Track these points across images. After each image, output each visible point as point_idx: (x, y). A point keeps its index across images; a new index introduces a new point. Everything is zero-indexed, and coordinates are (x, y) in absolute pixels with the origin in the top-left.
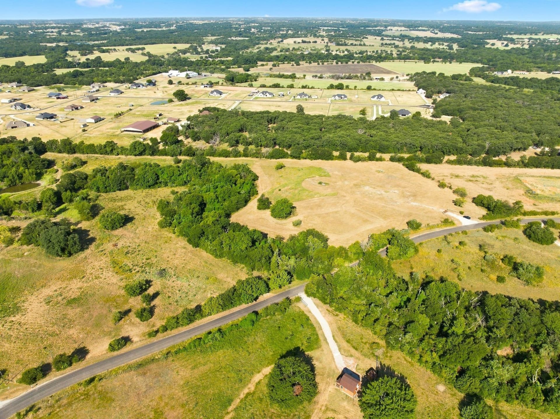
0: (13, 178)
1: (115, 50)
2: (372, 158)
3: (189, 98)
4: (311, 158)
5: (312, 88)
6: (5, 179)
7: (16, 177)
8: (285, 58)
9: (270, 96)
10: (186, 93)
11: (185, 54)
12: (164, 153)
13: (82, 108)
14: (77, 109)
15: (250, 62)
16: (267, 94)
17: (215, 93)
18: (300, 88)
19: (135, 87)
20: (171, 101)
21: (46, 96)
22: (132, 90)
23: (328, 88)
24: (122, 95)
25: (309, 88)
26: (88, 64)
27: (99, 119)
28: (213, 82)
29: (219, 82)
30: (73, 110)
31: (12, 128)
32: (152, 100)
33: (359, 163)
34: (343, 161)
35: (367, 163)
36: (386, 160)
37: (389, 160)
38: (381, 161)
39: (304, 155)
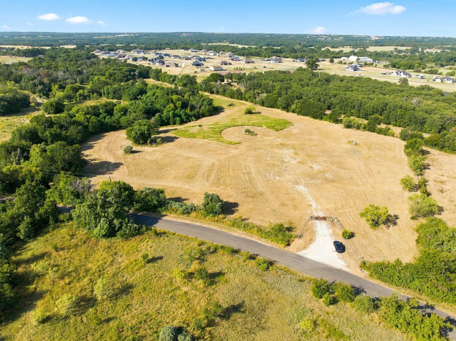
1: (343, 47)
9: (405, 76)
11: (399, 53)
13: (230, 64)
16: (402, 73)
17: (350, 68)
19: (299, 61)
21: (229, 59)
22: (295, 62)
24: (279, 63)
28: (368, 63)
29: (373, 64)
31: (167, 66)
32: (289, 67)
33: (349, 130)
34: (334, 124)
35: (360, 132)
36: (396, 135)
37: (399, 136)
38: (386, 135)
39: (293, 107)
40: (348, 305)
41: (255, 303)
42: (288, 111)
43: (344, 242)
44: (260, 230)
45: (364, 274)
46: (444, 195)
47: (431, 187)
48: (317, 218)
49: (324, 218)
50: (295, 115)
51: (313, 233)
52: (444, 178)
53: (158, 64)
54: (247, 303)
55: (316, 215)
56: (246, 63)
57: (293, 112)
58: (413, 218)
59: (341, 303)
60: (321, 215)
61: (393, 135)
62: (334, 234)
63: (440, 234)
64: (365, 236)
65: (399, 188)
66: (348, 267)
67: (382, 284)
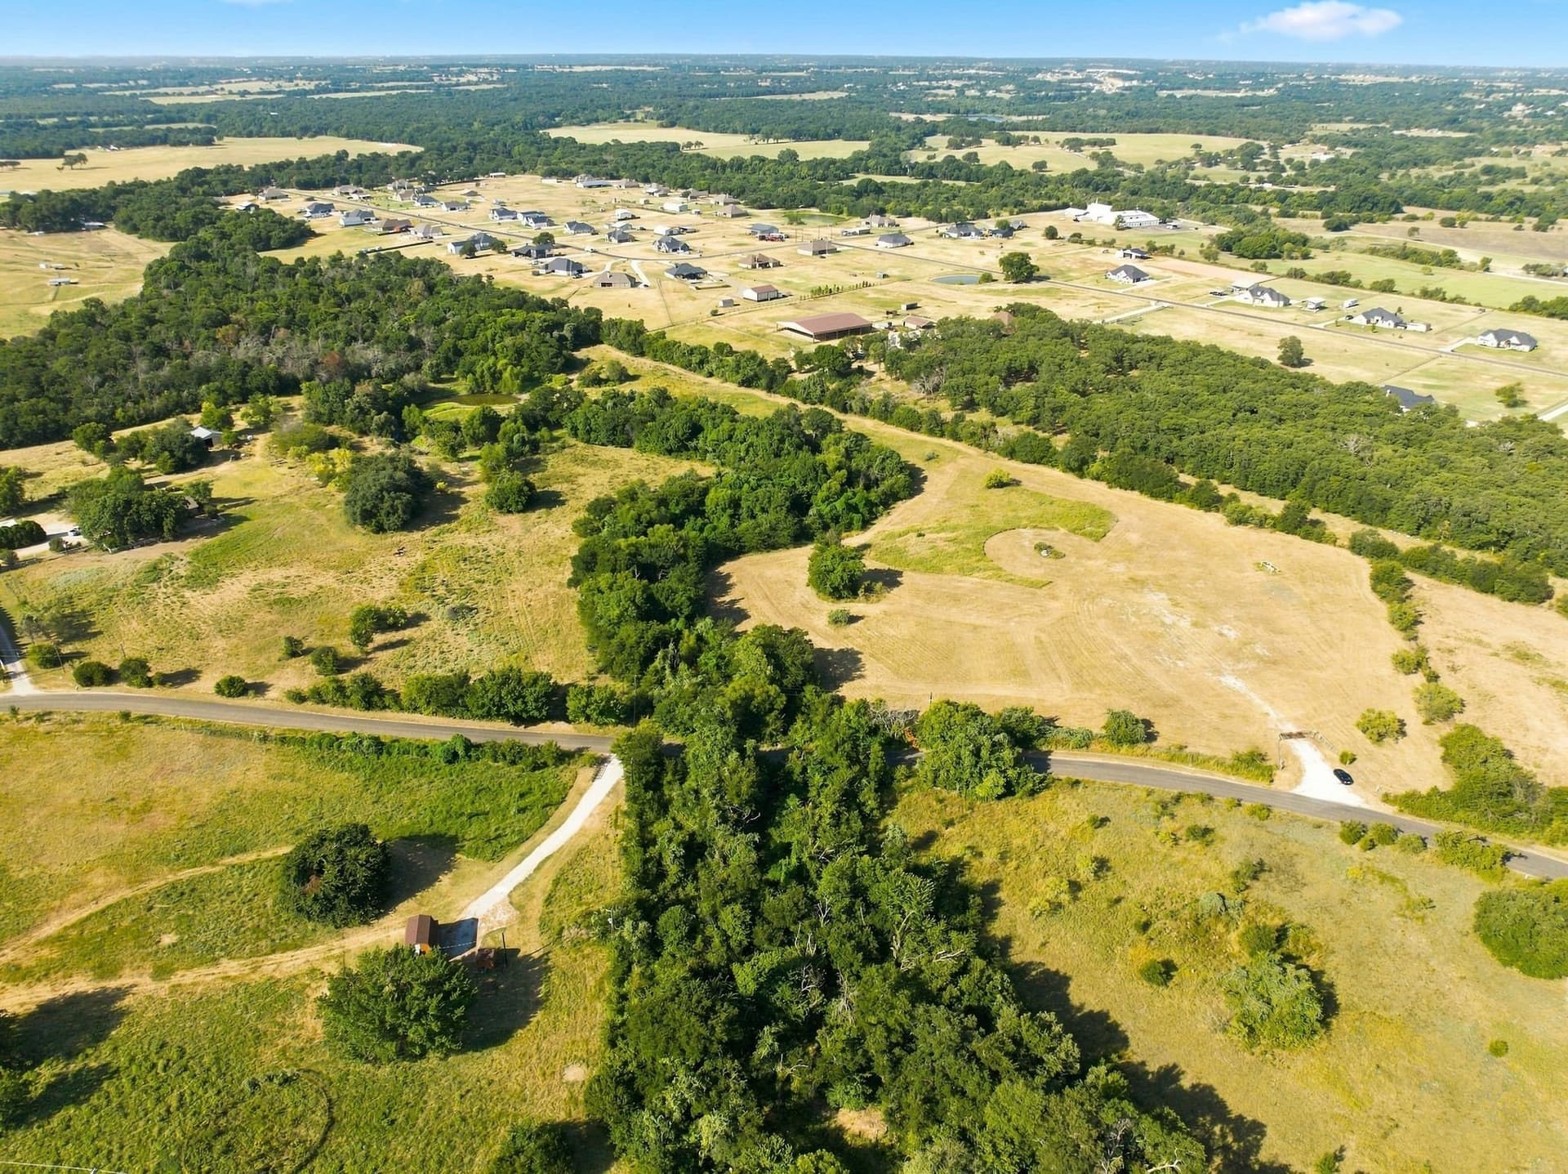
0: (482, 376)
1: (1036, 139)
2: (1296, 524)
3: (1040, 279)
4: (1113, 483)
5: (1458, 300)
6: (470, 376)
7: (487, 377)
8: (1511, 204)
9: (1274, 304)
10: (1033, 262)
11: (1210, 165)
12: (789, 390)
13: (777, 264)
14: (765, 265)
15: (1375, 205)
16: (1266, 296)
17: (1123, 273)
18: (1413, 295)
19: (955, 235)
20: (988, 278)
21: (744, 231)
22: (948, 242)
23: (1514, 309)
24: (906, 251)
25: (1443, 299)
26: (931, 168)
27: (774, 295)
28: (1157, 245)
29: (1173, 247)
30: (754, 267)
31: (604, 285)
32: (949, 270)
33: (1241, 529)
34: (1201, 512)
35: (1265, 535)
36: (1339, 542)
37: (1346, 543)
38: (1320, 541)
39: (1095, 468)
40: (1388, 848)
41: (1277, 859)
42: (1082, 476)
43: (1346, 769)
44: (1220, 763)
45: (1389, 810)
46: (1459, 675)
47: (1437, 663)
48: (1290, 736)
49: (1300, 735)
50: (1102, 486)
51: (1296, 759)
52: (1452, 643)
53: (564, 273)
54: (1266, 861)
55: (1286, 731)
56: (815, 253)
57: (1097, 478)
58: (1427, 723)
59: (1379, 847)
60: (1294, 731)
61: (1334, 541)
62: (1326, 758)
63: (1479, 748)
64: (1371, 757)
65: (1387, 670)
66: (1367, 802)
67: (1418, 820)
